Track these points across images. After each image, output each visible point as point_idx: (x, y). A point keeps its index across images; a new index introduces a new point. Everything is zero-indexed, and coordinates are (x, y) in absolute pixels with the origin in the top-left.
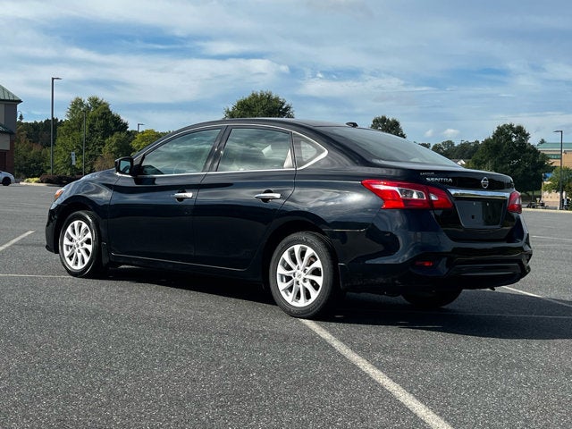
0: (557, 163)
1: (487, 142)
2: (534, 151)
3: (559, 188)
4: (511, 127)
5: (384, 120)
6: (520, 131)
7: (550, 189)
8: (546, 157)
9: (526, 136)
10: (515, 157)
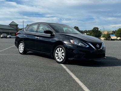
0: (103, 33)
1: (92, 30)
2: (100, 31)
3: (103, 37)
4: (96, 28)
5: (76, 27)
6: (97, 28)
7: (102, 37)
8: (101, 32)
9: (98, 29)
10: (97, 32)
